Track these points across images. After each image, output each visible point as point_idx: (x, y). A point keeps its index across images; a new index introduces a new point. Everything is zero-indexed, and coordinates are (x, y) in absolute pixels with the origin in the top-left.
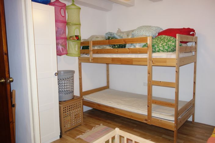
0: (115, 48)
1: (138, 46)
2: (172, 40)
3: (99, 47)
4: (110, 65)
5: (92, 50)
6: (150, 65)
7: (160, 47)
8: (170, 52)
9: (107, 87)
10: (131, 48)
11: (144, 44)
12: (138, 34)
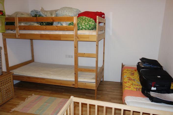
0: (43, 25)
1: (64, 24)
2: (92, 21)
3: (26, 24)
4: (34, 41)
5: (18, 26)
6: (76, 41)
7: (83, 26)
8: (90, 30)
9: (32, 61)
10: (58, 25)
11: (69, 23)
12: (62, 13)
